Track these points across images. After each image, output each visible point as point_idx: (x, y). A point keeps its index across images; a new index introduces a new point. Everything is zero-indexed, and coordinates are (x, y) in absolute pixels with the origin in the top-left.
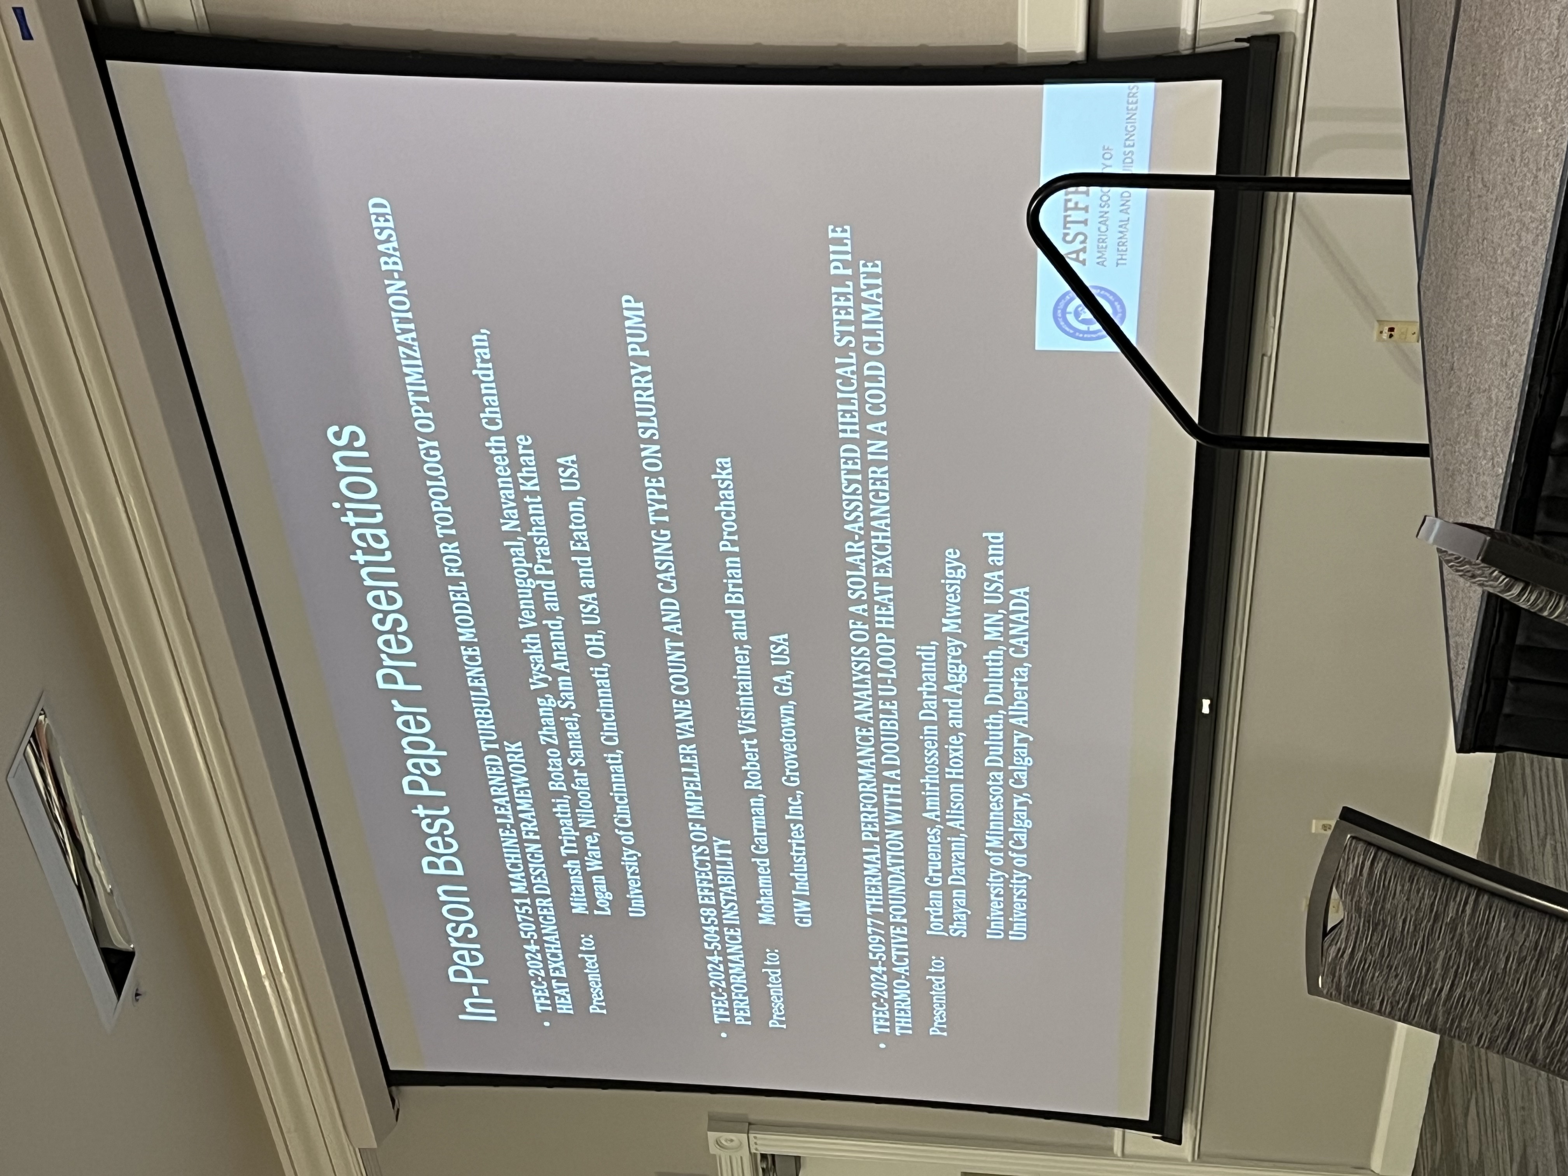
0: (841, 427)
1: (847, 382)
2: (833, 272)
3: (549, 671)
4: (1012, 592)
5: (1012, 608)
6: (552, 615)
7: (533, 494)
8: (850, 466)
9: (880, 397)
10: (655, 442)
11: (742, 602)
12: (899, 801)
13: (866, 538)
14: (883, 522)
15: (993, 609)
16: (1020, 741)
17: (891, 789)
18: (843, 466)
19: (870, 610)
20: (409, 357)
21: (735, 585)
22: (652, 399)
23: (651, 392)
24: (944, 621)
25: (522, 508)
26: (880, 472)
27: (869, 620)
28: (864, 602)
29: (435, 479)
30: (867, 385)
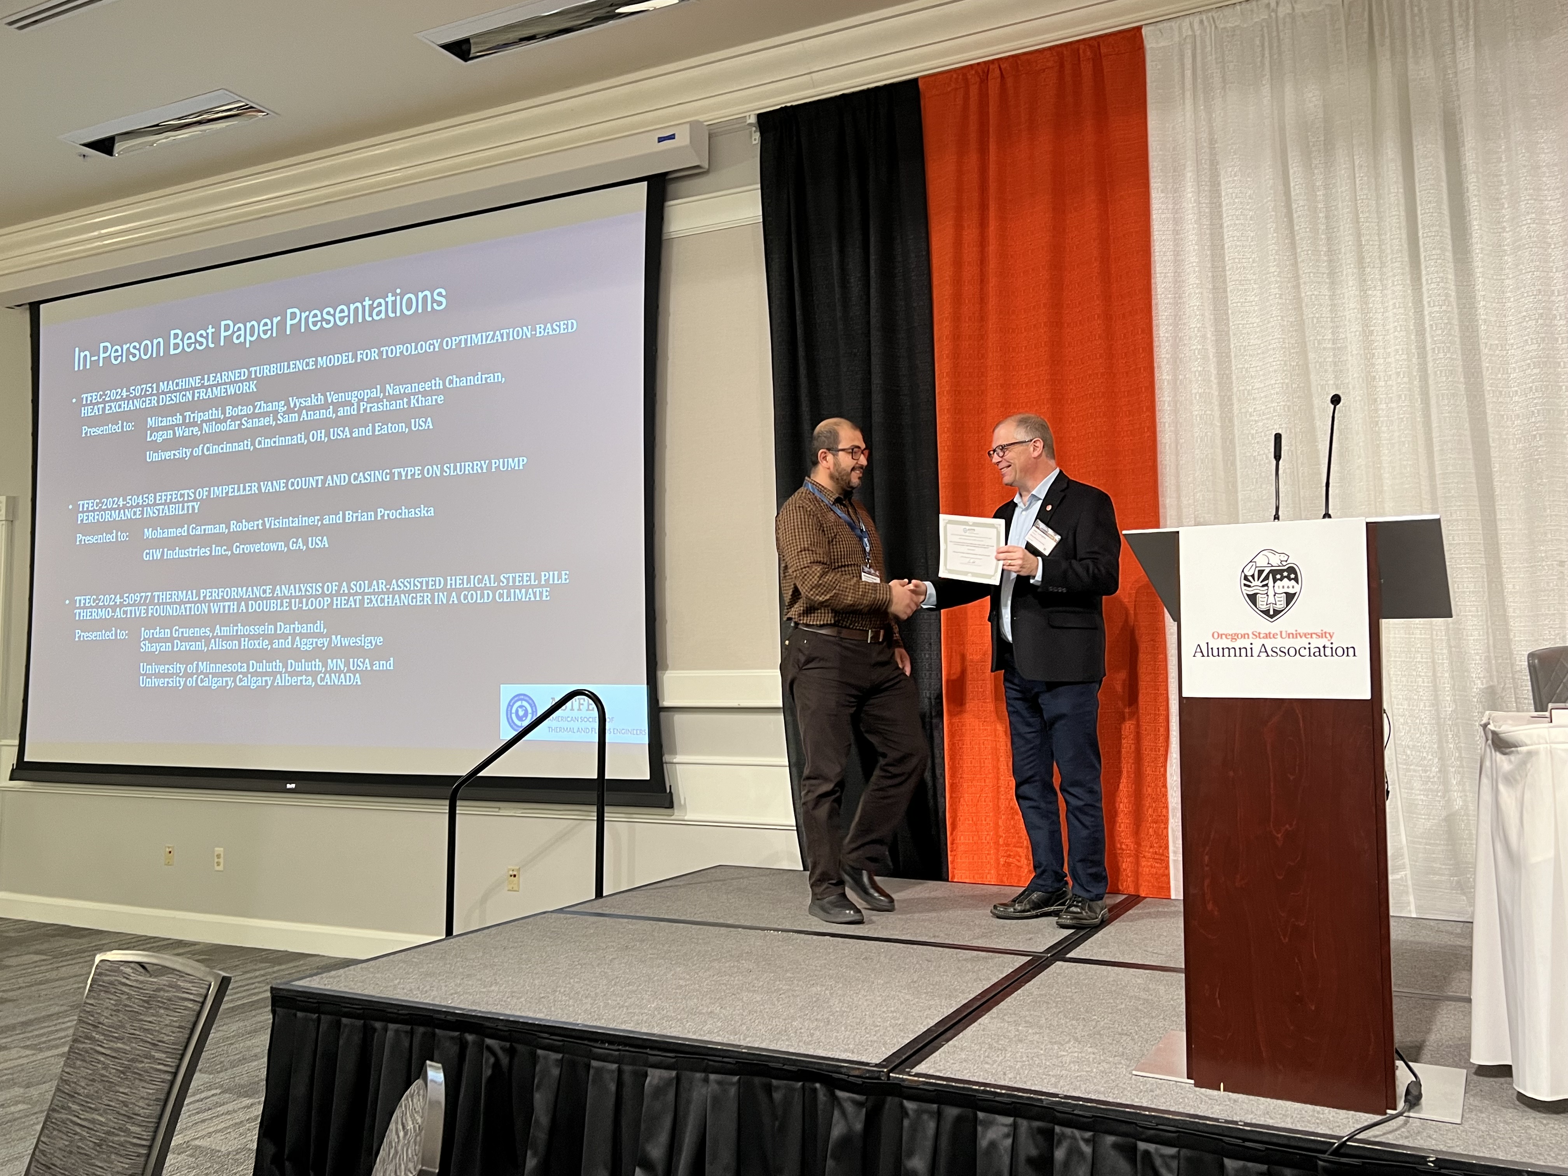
0: (453, 578)
1: (480, 581)
2: (543, 574)
3: (301, 409)
4: (357, 675)
5: (348, 675)
6: (335, 411)
7: (409, 403)
8: (430, 583)
9: (472, 599)
10: (442, 473)
11: (347, 521)
12: (226, 611)
13: (388, 592)
14: (398, 601)
15: (347, 664)
16: (266, 681)
17: (234, 606)
18: (430, 579)
19: (344, 594)
20: (487, 337)
21: (357, 517)
22: (467, 472)
23: (471, 472)
24: (339, 637)
25: (400, 397)
26: (427, 600)
27: (338, 594)
28: (349, 590)
29: (416, 349)
30: (479, 592)
